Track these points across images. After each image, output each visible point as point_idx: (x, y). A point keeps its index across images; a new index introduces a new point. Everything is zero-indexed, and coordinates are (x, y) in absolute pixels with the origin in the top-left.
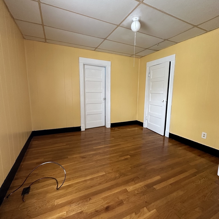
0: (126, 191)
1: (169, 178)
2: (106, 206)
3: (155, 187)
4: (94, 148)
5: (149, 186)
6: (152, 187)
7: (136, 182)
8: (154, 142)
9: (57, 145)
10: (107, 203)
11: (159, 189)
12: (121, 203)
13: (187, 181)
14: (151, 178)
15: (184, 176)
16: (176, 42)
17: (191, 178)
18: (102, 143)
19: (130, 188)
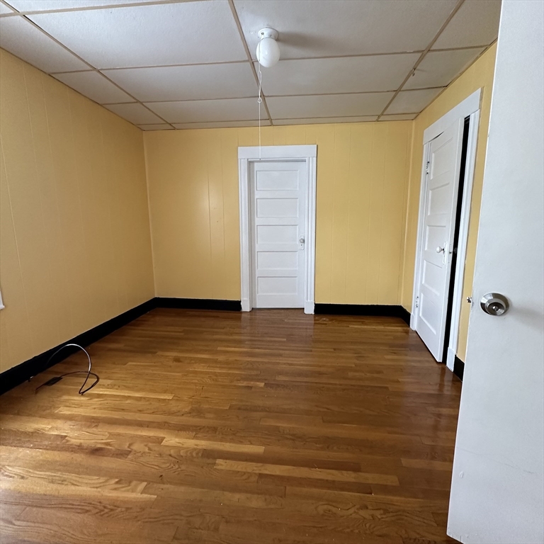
0: (159, 441)
1: (279, 461)
2: (99, 446)
3: (218, 461)
4: (219, 348)
5: (209, 455)
6: (215, 458)
7: (198, 435)
8: (379, 372)
9: (169, 328)
10: (108, 444)
11: (222, 470)
12: (122, 454)
13: (315, 491)
14: (241, 442)
15: (330, 478)
16: (481, 47)
17: (342, 489)
18: (247, 343)
19: (172, 440)
